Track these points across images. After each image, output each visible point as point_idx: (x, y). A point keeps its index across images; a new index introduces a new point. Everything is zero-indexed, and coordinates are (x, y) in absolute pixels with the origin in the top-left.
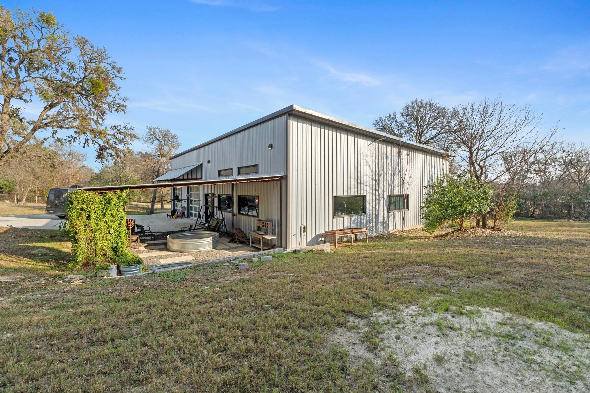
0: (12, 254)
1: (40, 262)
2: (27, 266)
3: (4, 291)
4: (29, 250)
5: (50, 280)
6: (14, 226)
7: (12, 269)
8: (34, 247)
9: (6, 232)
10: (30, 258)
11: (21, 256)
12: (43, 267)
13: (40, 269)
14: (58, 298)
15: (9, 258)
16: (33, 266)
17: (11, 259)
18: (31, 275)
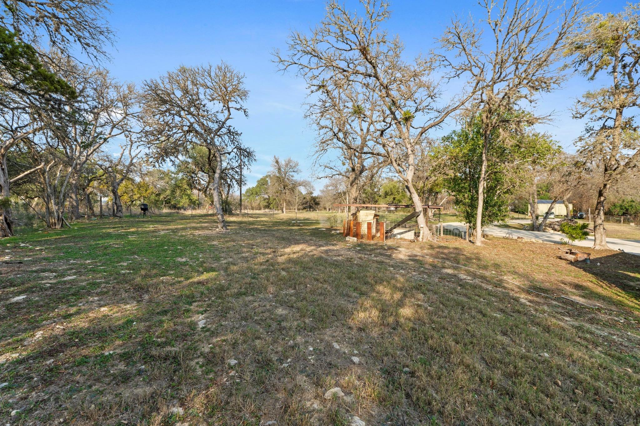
0: (604, 280)
1: (632, 297)
2: (615, 296)
3: (576, 313)
4: (625, 279)
5: (633, 322)
6: (626, 251)
7: (597, 294)
8: (634, 278)
9: (614, 256)
10: (623, 289)
11: (613, 283)
12: (633, 305)
13: (628, 306)
14: (625, 346)
15: (599, 282)
16: (621, 299)
17: (601, 283)
18: (614, 308)
